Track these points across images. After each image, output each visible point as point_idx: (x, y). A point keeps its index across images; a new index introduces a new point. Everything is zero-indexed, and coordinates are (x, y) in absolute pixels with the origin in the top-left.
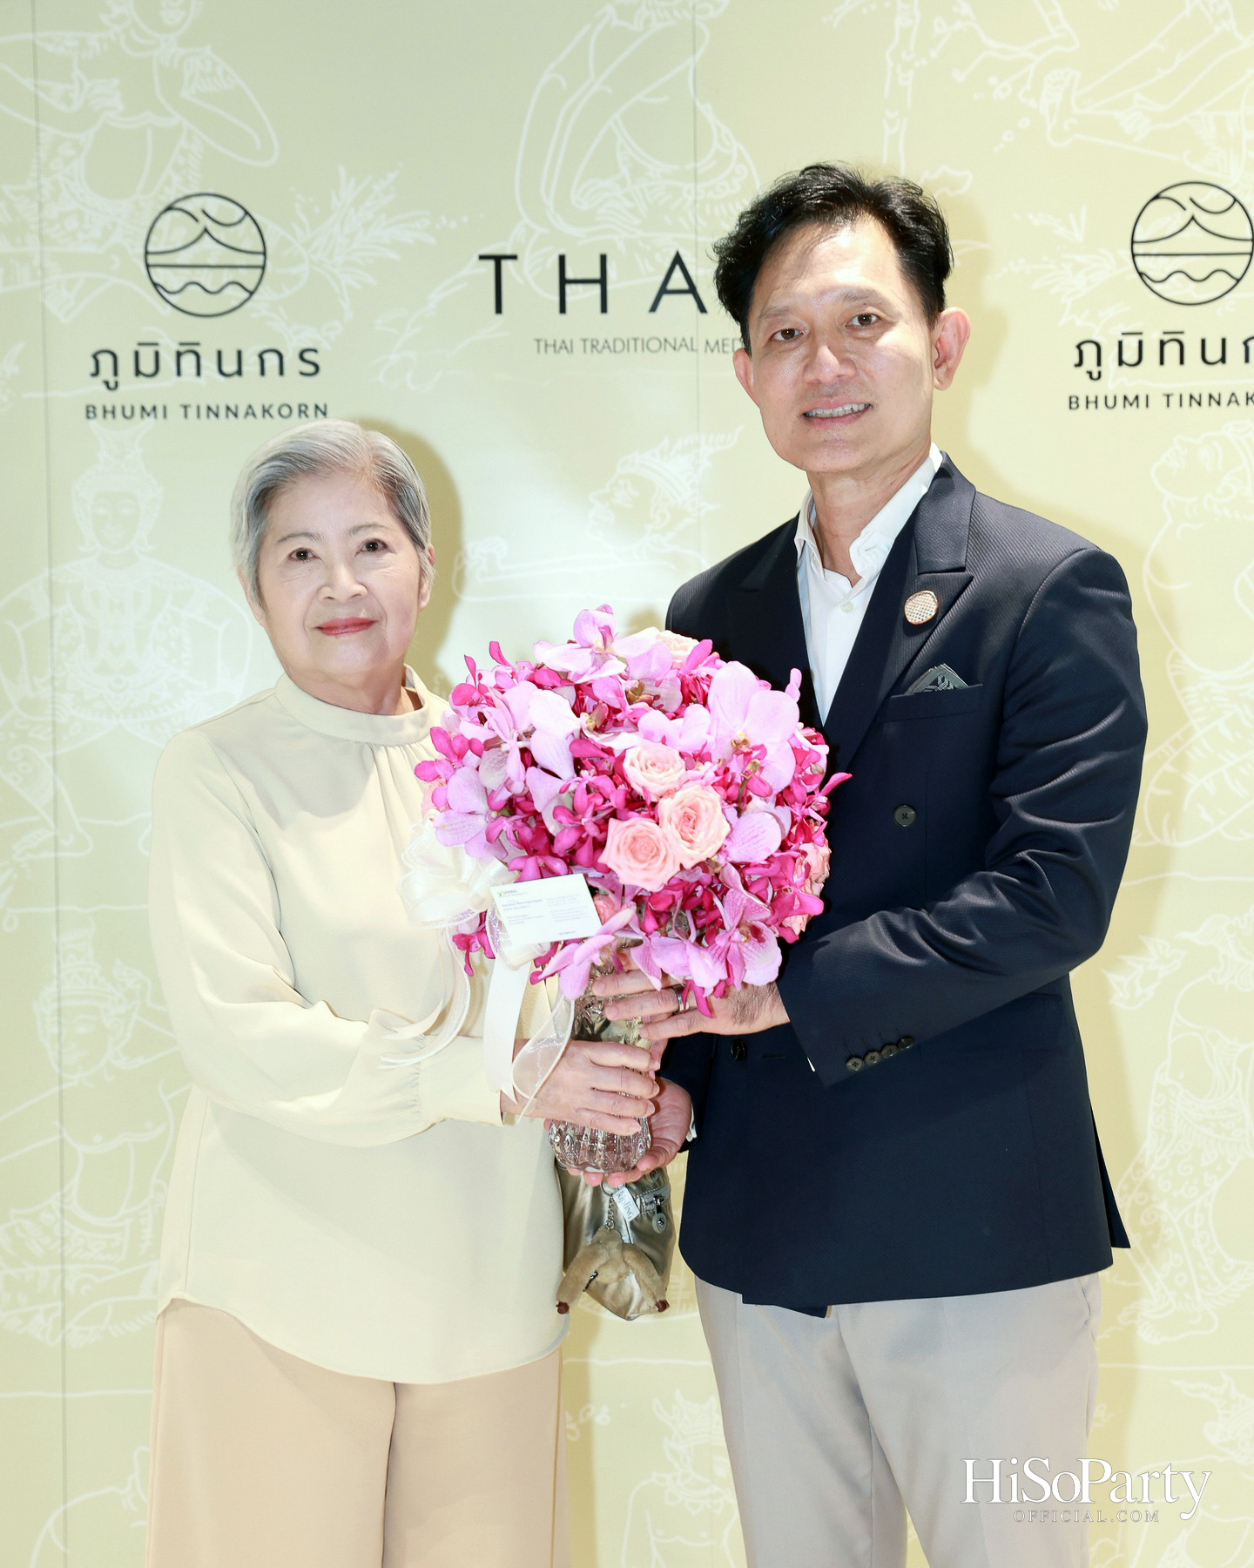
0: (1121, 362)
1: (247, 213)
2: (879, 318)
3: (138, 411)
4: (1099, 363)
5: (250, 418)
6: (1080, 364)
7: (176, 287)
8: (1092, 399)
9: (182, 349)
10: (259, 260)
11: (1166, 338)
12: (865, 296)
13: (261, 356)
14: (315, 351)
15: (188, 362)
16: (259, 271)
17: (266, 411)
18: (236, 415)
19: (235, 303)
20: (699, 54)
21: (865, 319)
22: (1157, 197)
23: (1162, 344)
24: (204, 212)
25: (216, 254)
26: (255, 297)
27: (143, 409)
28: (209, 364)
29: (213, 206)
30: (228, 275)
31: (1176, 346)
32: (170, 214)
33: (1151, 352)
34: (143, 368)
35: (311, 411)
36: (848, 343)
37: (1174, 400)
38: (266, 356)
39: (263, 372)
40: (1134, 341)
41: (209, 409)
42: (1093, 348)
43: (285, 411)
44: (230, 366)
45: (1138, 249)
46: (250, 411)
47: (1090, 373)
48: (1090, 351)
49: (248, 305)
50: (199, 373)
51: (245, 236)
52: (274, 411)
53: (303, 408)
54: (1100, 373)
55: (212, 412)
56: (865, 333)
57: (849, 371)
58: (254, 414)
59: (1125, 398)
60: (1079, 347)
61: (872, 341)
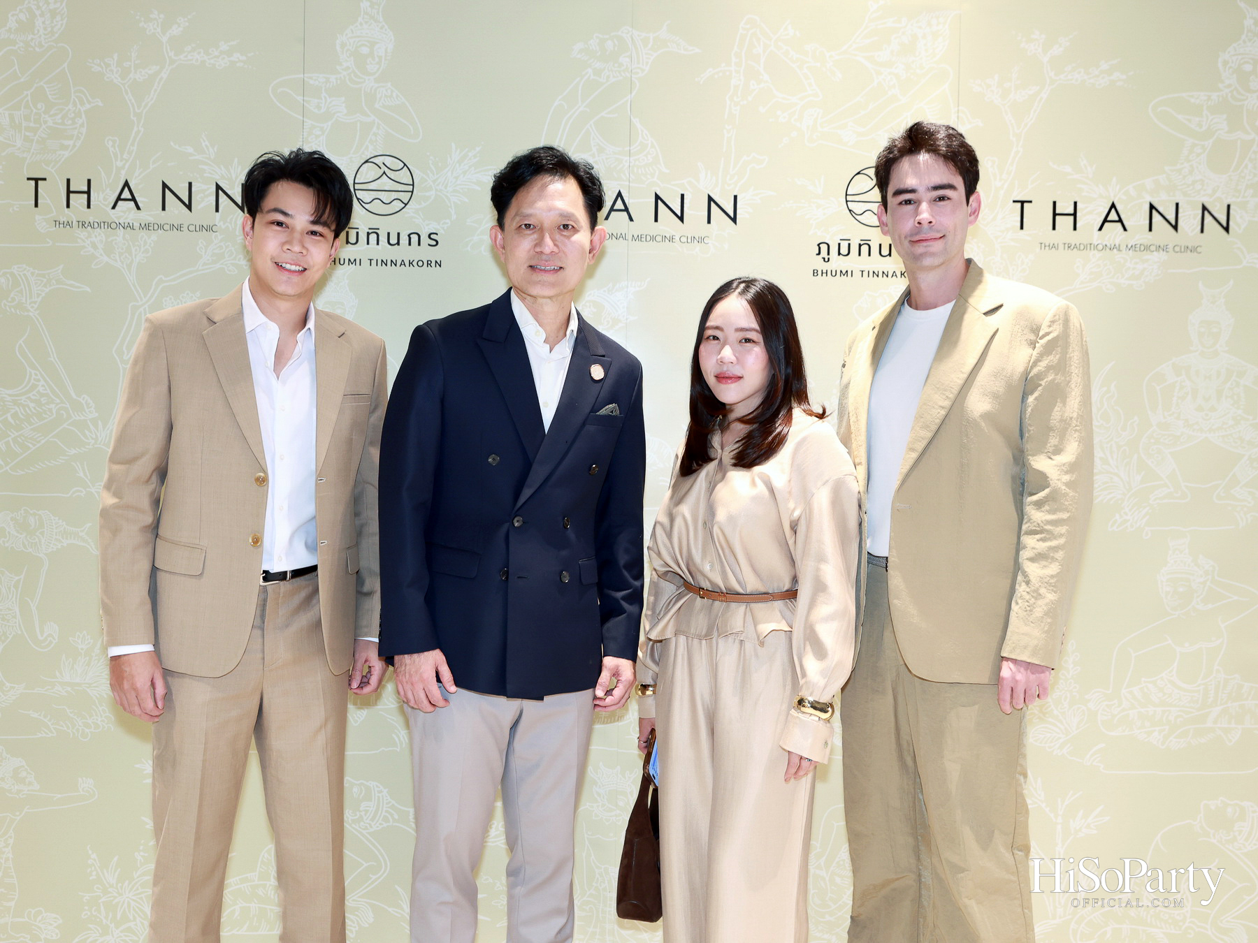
0: (839, 254)
1: (405, 165)
2: (573, 227)
3: (347, 261)
4: (828, 254)
5: (403, 266)
6: (819, 254)
7: (369, 202)
8: (824, 271)
9: (370, 231)
10: (410, 188)
11: (862, 243)
12: (569, 216)
13: (409, 236)
14: (437, 234)
15: (373, 237)
16: (411, 193)
17: (411, 263)
18: (396, 265)
19: (398, 210)
20: (633, 94)
21: (566, 226)
22: (859, 173)
23: (860, 245)
24: (384, 163)
25: (388, 184)
26: (407, 206)
27: (349, 260)
28: (383, 239)
29: (388, 161)
30: (394, 195)
31: (867, 247)
32: (367, 164)
33: (854, 249)
34: (350, 241)
35: (433, 264)
36: (557, 236)
37: (865, 274)
38: (411, 236)
39: (410, 244)
40: (847, 242)
41: (382, 261)
42: (826, 246)
43: (420, 264)
44: (394, 240)
45: (849, 198)
46: (403, 263)
47: (824, 259)
48: (824, 247)
49: (403, 210)
50: (378, 244)
51: (404, 176)
52: (415, 263)
53: (429, 262)
54: (829, 259)
55: (384, 263)
56: (565, 233)
57: (556, 250)
58: (404, 264)
59: (841, 271)
60: (819, 245)
61: (569, 237)
